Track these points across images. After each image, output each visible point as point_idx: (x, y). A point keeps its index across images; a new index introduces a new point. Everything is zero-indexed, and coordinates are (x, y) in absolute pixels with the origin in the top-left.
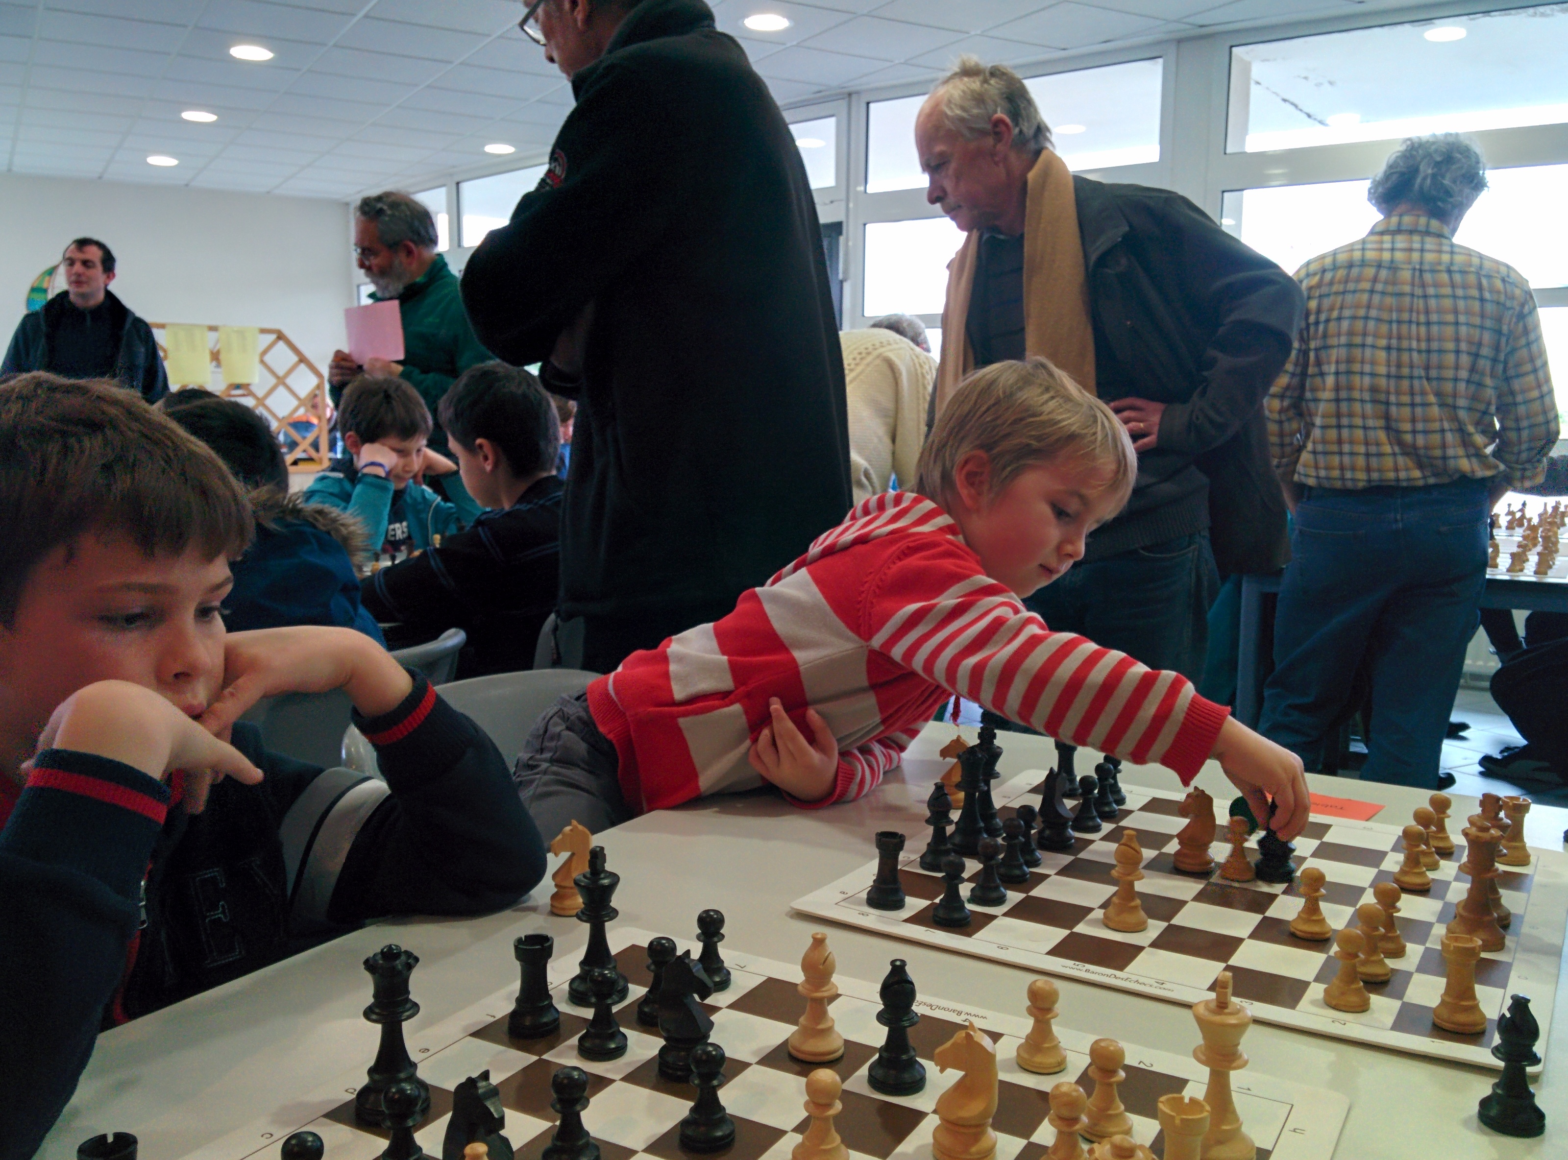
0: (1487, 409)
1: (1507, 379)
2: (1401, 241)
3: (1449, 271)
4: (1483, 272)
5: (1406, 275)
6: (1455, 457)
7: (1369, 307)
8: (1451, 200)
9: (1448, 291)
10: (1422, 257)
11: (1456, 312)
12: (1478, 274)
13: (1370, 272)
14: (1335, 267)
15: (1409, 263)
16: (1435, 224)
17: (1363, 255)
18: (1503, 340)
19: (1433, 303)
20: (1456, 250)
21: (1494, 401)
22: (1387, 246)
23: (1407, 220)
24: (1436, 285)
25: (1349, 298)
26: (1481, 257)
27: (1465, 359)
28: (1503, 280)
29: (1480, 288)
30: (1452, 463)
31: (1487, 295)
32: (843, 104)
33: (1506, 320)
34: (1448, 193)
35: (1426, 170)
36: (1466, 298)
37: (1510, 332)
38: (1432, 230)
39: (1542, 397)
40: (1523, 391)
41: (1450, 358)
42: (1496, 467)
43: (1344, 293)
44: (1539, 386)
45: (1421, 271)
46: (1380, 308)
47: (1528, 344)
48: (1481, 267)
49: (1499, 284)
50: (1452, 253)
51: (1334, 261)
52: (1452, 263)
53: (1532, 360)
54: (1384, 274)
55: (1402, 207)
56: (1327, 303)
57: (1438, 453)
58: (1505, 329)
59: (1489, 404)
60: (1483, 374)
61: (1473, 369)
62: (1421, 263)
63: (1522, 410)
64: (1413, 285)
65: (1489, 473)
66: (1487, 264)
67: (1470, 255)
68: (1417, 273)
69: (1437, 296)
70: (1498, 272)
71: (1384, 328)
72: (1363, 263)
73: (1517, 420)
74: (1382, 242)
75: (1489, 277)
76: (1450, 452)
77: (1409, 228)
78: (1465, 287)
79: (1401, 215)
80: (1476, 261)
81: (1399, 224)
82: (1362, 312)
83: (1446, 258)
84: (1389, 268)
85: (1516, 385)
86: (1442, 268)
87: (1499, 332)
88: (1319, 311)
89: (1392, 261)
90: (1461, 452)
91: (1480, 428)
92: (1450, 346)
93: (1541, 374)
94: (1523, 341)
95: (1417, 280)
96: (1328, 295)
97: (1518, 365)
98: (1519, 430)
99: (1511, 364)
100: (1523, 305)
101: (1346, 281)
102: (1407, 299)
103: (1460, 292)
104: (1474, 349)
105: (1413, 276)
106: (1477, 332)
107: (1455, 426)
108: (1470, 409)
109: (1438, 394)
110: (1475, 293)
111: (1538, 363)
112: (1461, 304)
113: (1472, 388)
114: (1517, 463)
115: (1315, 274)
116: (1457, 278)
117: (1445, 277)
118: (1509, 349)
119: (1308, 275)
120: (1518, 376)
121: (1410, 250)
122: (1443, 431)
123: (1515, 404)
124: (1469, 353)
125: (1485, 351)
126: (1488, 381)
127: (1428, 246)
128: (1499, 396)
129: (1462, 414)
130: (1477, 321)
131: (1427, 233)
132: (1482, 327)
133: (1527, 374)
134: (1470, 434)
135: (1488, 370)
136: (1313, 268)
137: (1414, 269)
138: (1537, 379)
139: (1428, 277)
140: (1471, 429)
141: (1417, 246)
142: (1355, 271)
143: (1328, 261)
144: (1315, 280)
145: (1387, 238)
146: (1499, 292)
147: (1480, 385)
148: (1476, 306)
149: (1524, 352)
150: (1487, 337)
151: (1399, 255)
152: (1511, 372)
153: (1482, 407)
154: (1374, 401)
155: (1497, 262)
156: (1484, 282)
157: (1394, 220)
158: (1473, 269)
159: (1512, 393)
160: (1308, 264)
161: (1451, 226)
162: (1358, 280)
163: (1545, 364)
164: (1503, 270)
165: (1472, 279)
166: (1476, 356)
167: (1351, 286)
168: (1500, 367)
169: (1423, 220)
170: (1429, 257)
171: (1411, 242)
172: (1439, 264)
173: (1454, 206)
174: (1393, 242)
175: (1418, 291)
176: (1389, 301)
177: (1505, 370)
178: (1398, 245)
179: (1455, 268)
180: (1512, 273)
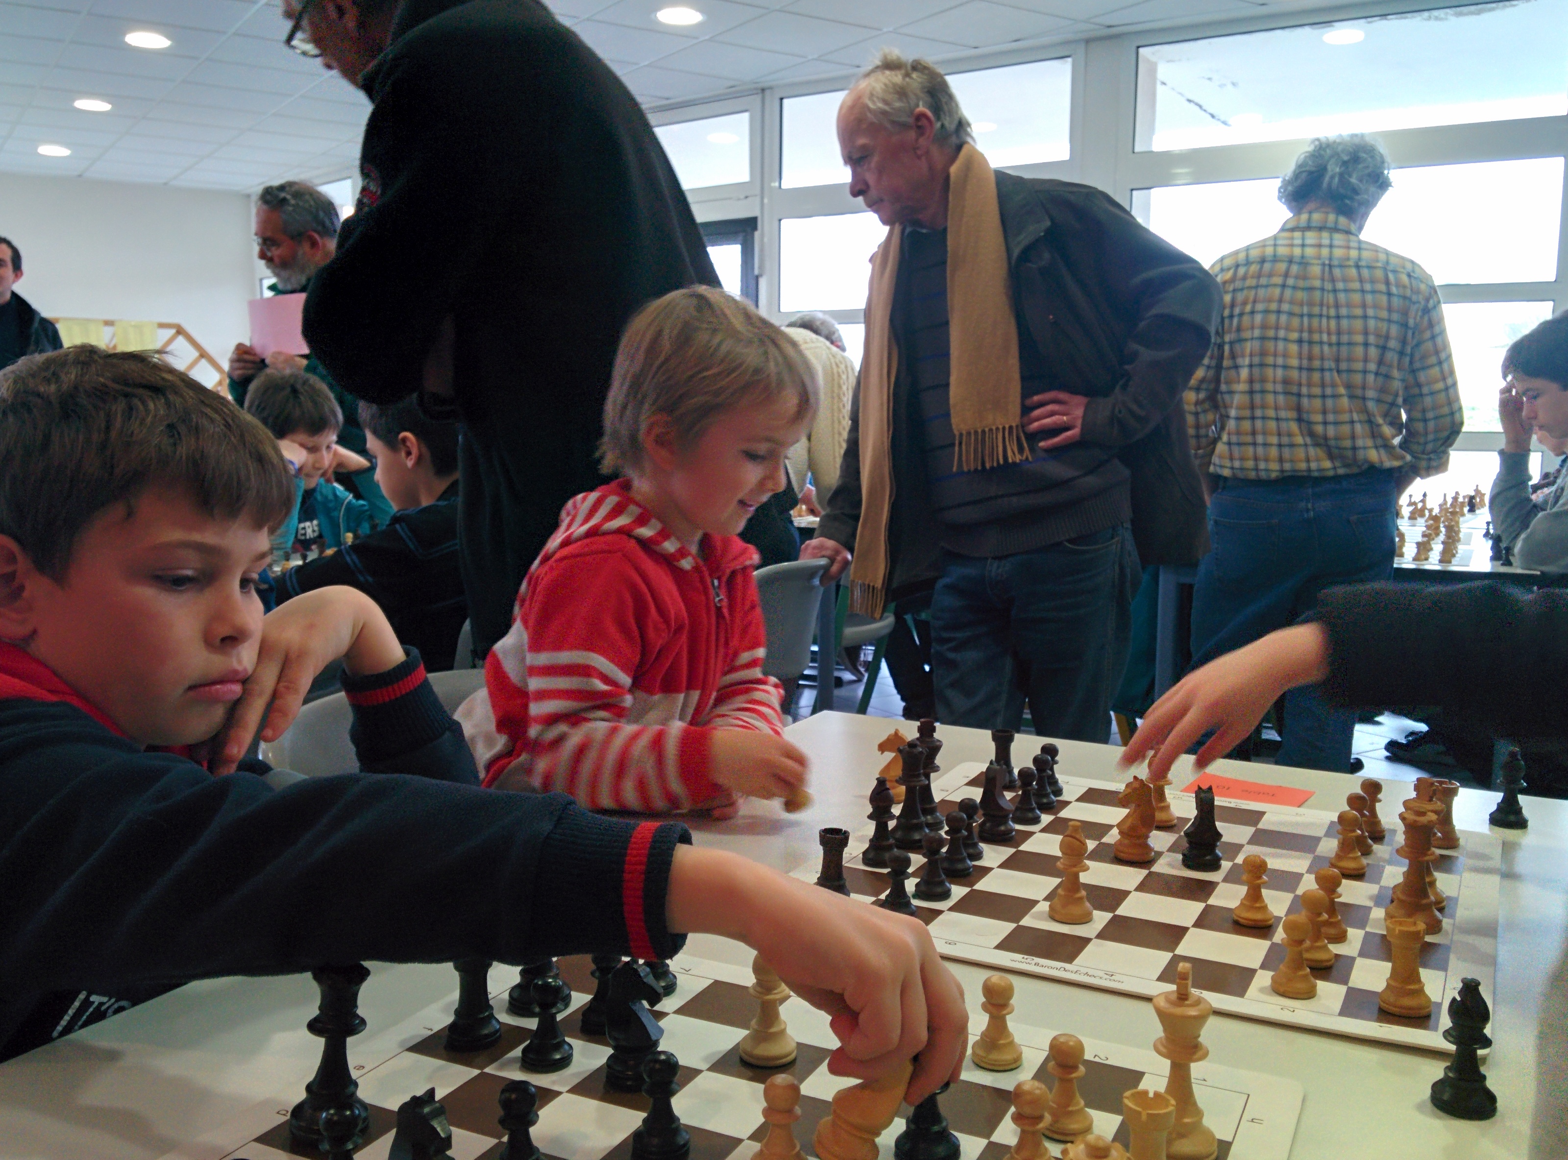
0: (1395, 400)
1: (1413, 371)
2: (1311, 237)
3: (1358, 267)
4: (1390, 267)
5: (1316, 270)
6: (1365, 448)
7: (1280, 301)
8: (1358, 197)
9: (1356, 285)
10: (1331, 253)
11: (1364, 306)
12: (1385, 269)
13: (1282, 267)
14: (1248, 263)
15: (1319, 258)
16: (1343, 221)
17: (1275, 251)
18: (1410, 333)
19: (1342, 296)
20: (1363, 246)
21: (1401, 393)
22: (1298, 242)
23: (1317, 217)
24: (1345, 280)
25: (1262, 292)
26: (1387, 253)
27: (1373, 352)
28: (1409, 276)
29: (1387, 283)
30: (1361, 454)
31: (1394, 290)
32: (758, 98)
33: (1412, 313)
34: (1355, 191)
35: (1334, 169)
36: (1373, 292)
37: (1416, 325)
38: (1340, 227)
39: (1447, 389)
40: (1429, 383)
41: (1359, 351)
42: (1403, 458)
43: (1257, 287)
44: (1444, 379)
45: (1330, 266)
46: (1292, 302)
47: (1433, 337)
48: (1387, 263)
49: (1405, 279)
50: (1359, 249)
51: (1247, 256)
52: (1359, 259)
53: (1437, 353)
54: (1295, 269)
55: (1312, 205)
56: (1240, 297)
57: (1348, 443)
58: (1411, 322)
59: (1397, 395)
60: (1390, 366)
61: (1380, 362)
62: (1330, 259)
63: (1428, 401)
64: (1323, 280)
65: (1396, 464)
66: (1392, 260)
67: (1377, 251)
68: (1327, 268)
69: (1346, 291)
70: (1404, 268)
71: (1296, 322)
72: (1275, 259)
73: (1424, 411)
74: (1292, 238)
75: (1395, 272)
76: (1360, 443)
77: (1319, 225)
78: (1373, 281)
79: (1310, 213)
80: (1382, 257)
81: (1309, 220)
82: (1274, 306)
83: (1354, 253)
84: (1300, 263)
85: (1422, 377)
86: (1351, 263)
87: (1405, 325)
88: (1233, 305)
89: (1303, 257)
90: (1369, 442)
91: (1389, 419)
92: (1359, 338)
93: (1445, 366)
94: (1428, 335)
95: (1326, 275)
96: (1242, 289)
97: (1423, 357)
98: (1425, 420)
99: (1417, 356)
100: (1427, 300)
101: (1259, 276)
102: (1318, 294)
103: (1368, 287)
104: (1381, 342)
105: (1323, 272)
106: (1384, 326)
107: (1364, 417)
108: (1379, 401)
109: (1348, 386)
110: (1383, 288)
111: (1443, 356)
112: (1369, 298)
113: (1380, 379)
114: (1423, 453)
115: (1229, 269)
116: (1365, 273)
117: (1353, 272)
118: (1415, 342)
119: (1222, 270)
120: (1424, 368)
121: (1320, 246)
122: (1352, 422)
123: (1421, 396)
124: (1377, 346)
125: (1392, 344)
126: (1396, 373)
127: (1336, 242)
128: (1406, 388)
129: (1371, 405)
130: (1384, 314)
131: (1335, 229)
132: (1389, 321)
133: (1432, 366)
134: (1379, 426)
135: (1395, 363)
136: (1227, 263)
137: (1324, 265)
138: (1442, 372)
139: (1337, 272)
140: (1380, 421)
141: (1326, 241)
142: (1267, 266)
143: (1242, 256)
144: (1229, 275)
145: (1297, 234)
146: (1405, 287)
147: (1387, 377)
148: (1384, 299)
149: (1429, 345)
150: (1394, 330)
151: (1309, 251)
152: (1417, 365)
153: (1390, 399)
154: (1286, 393)
155: (1403, 258)
156: (1391, 277)
157: (1304, 217)
158: (1379, 264)
159: (1419, 386)
160: (1222, 259)
161: (1358, 224)
162: (1270, 275)
163: (1449, 356)
164: (1409, 266)
165: (1379, 274)
167: (1263, 281)
168: (1407, 360)
169: (1332, 217)
170: (1338, 253)
171: (1321, 238)
172: (1348, 259)
173: (1361, 204)
174: (1303, 239)
175: (1328, 286)
176: (1300, 295)
177: (1411, 362)
178: (1308, 241)
179: (1363, 263)
180: (1417, 269)
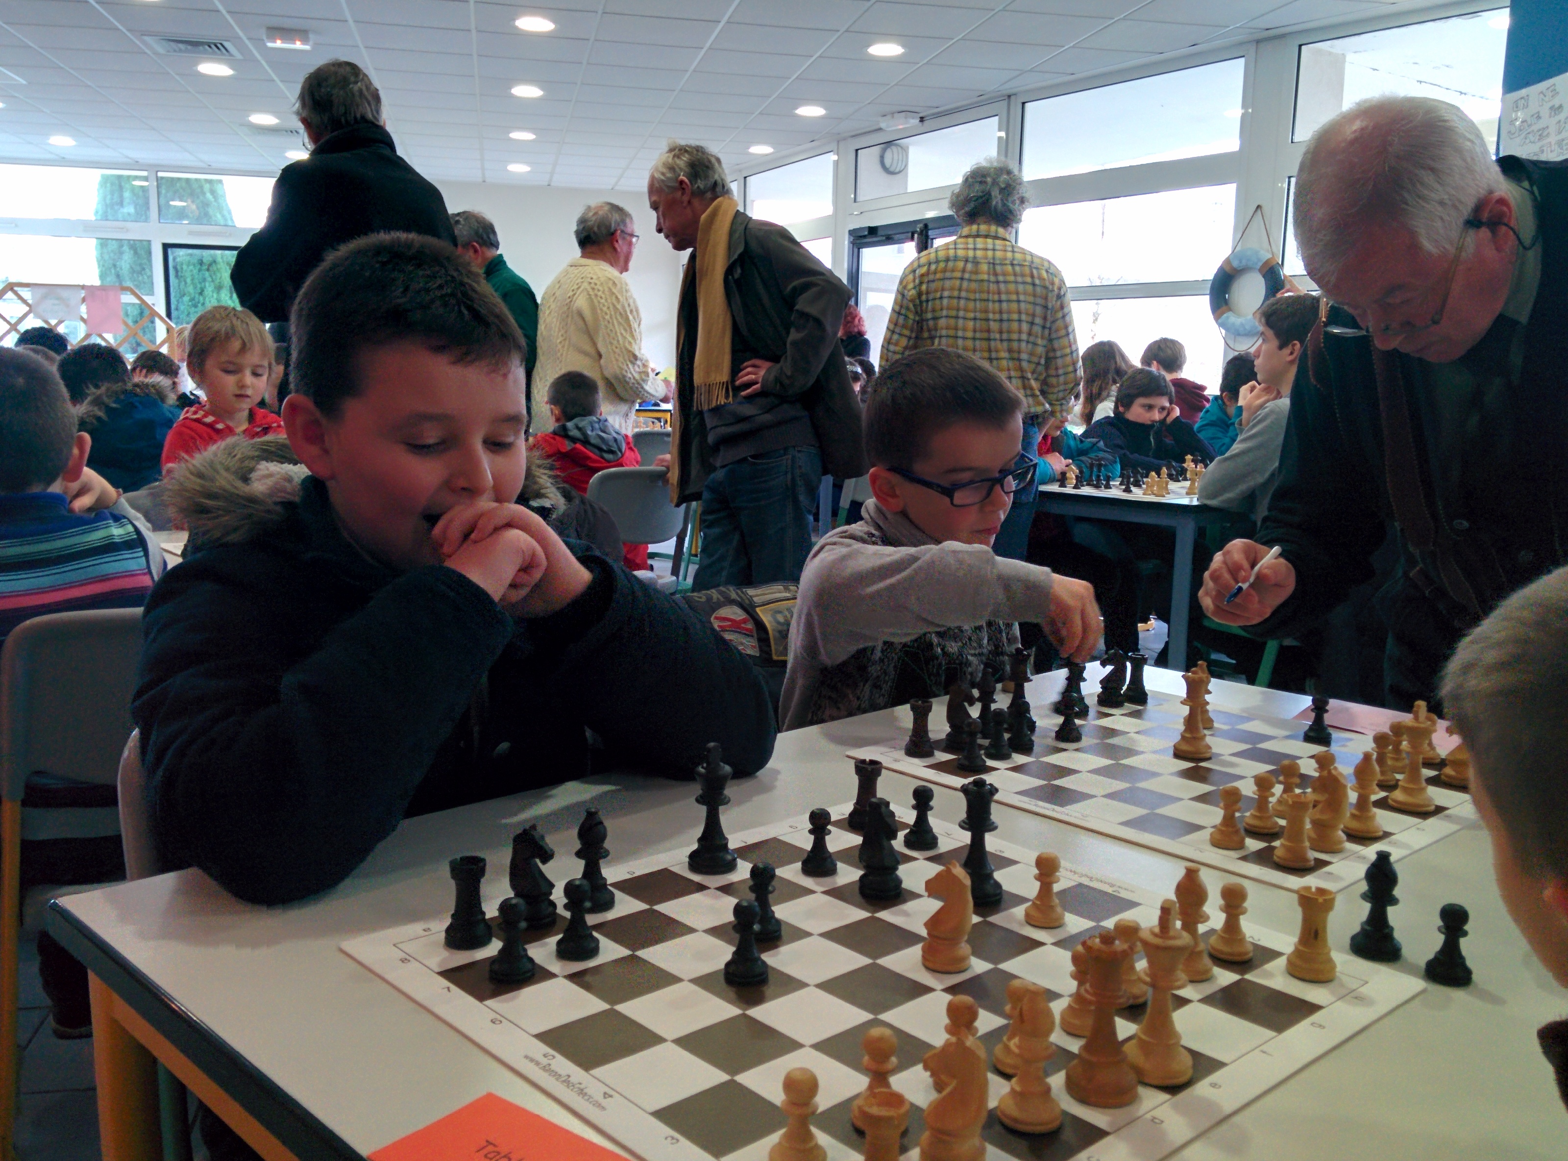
1: (1051, 340)
2: (981, 243)
3: (1012, 265)
4: (1034, 265)
5: (984, 267)
7: (960, 290)
9: (1012, 278)
10: (994, 254)
11: (1017, 293)
12: (1030, 266)
13: (961, 264)
14: (937, 262)
15: (986, 258)
16: (1001, 231)
17: (955, 253)
18: (1049, 312)
19: (1002, 286)
20: (1016, 250)
21: (1044, 355)
22: (971, 246)
23: (983, 228)
24: (1004, 274)
25: (948, 284)
26: (1032, 255)
27: (1025, 327)
28: (1047, 272)
29: (1032, 276)
31: (1037, 282)
33: (1049, 298)
35: (996, 194)
36: (1024, 283)
37: (1053, 306)
38: (999, 235)
39: (1072, 353)
40: (1061, 349)
41: (1015, 325)
42: (1044, 404)
43: (943, 279)
44: (1070, 346)
46: (967, 291)
47: (1064, 317)
48: (1032, 262)
49: (1045, 274)
50: (1013, 252)
51: (937, 257)
52: (1013, 259)
53: (1066, 327)
54: (969, 266)
55: (980, 219)
56: (933, 286)
58: (1049, 305)
59: (1041, 358)
60: (1036, 336)
61: (1030, 334)
62: (994, 258)
63: (1060, 362)
64: (989, 274)
65: (1039, 409)
66: (1036, 260)
67: (1025, 254)
68: (991, 266)
69: (1005, 282)
70: (1043, 266)
71: (971, 305)
72: (956, 259)
73: (1057, 369)
74: (967, 243)
75: (1037, 268)
77: (984, 234)
78: (1023, 275)
79: (980, 225)
80: (1029, 258)
81: (978, 231)
82: (955, 293)
84: (973, 262)
85: (1056, 344)
86: (1008, 262)
87: (1046, 307)
88: (928, 293)
89: (975, 257)
90: (1023, 392)
92: (1015, 317)
93: (1071, 336)
94: (1060, 315)
95: (992, 270)
96: (933, 281)
97: (1057, 330)
98: (1058, 376)
99: (1053, 328)
100: (1060, 289)
101: (944, 271)
102: (986, 284)
103: (1019, 279)
104: (1030, 319)
105: (989, 268)
106: (1030, 307)
108: (1029, 362)
110: (1029, 280)
111: (1070, 330)
112: (1021, 287)
113: (1030, 346)
115: (924, 266)
116: (1017, 268)
117: (1010, 268)
118: (1052, 319)
119: (919, 266)
120: (1059, 338)
121: (987, 249)
122: (1010, 377)
123: (1055, 358)
124: (1027, 322)
125: (1038, 320)
126: (1040, 341)
127: (997, 247)
128: (1047, 353)
129: (1025, 364)
130: (1031, 299)
131: (996, 237)
132: (1035, 304)
133: (1062, 337)
134: (1028, 379)
135: (1039, 335)
136: (923, 262)
137: (989, 263)
138: (1069, 340)
139: (998, 268)
140: (1029, 375)
141: (990, 246)
142: (951, 264)
143: (934, 257)
144: (924, 270)
145: (970, 240)
146: (1044, 279)
147: (1035, 344)
148: (1030, 288)
149: (1060, 323)
150: (1039, 310)
151: (979, 253)
152: (1054, 336)
153: (1036, 360)
156: (1035, 271)
157: (977, 228)
158: (1027, 263)
159: (1054, 350)
161: (1012, 233)
162: (953, 271)
164: (1047, 265)
165: (1027, 270)
166: (1032, 323)
167: (948, 275)
168: (1047, 332)
169: (994, 228)
170: (999, 254)
171: (986, 243)
172: (1006, 259)
174: (975, 244)
175: (992, 278)
176: (974, 285)
177: (1050, 334)
178: (979, 246)
179: (1015, 262)
180: (1052, 267)
